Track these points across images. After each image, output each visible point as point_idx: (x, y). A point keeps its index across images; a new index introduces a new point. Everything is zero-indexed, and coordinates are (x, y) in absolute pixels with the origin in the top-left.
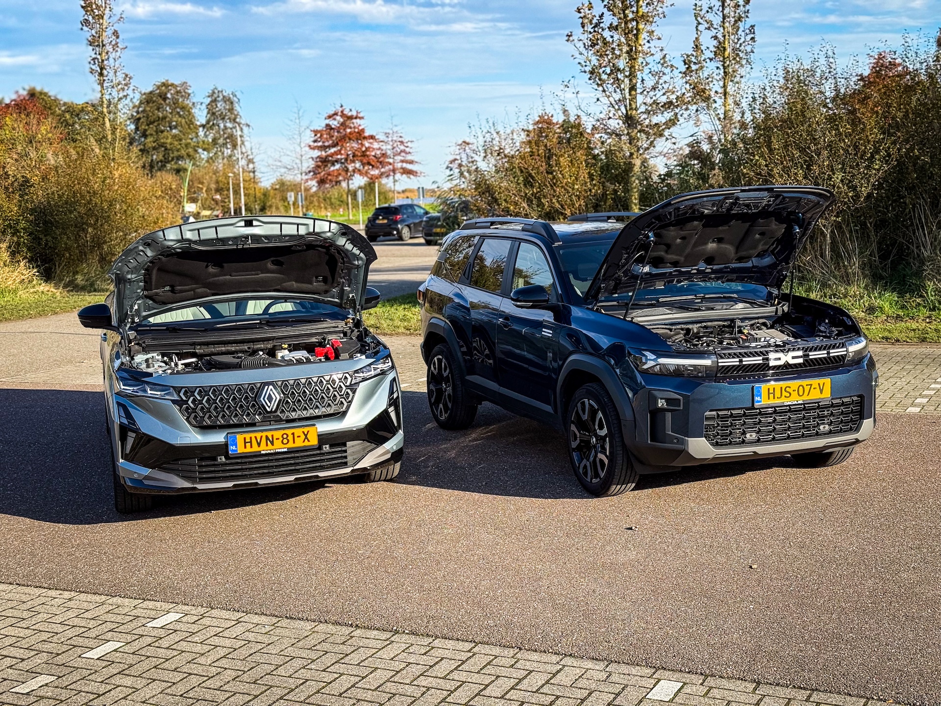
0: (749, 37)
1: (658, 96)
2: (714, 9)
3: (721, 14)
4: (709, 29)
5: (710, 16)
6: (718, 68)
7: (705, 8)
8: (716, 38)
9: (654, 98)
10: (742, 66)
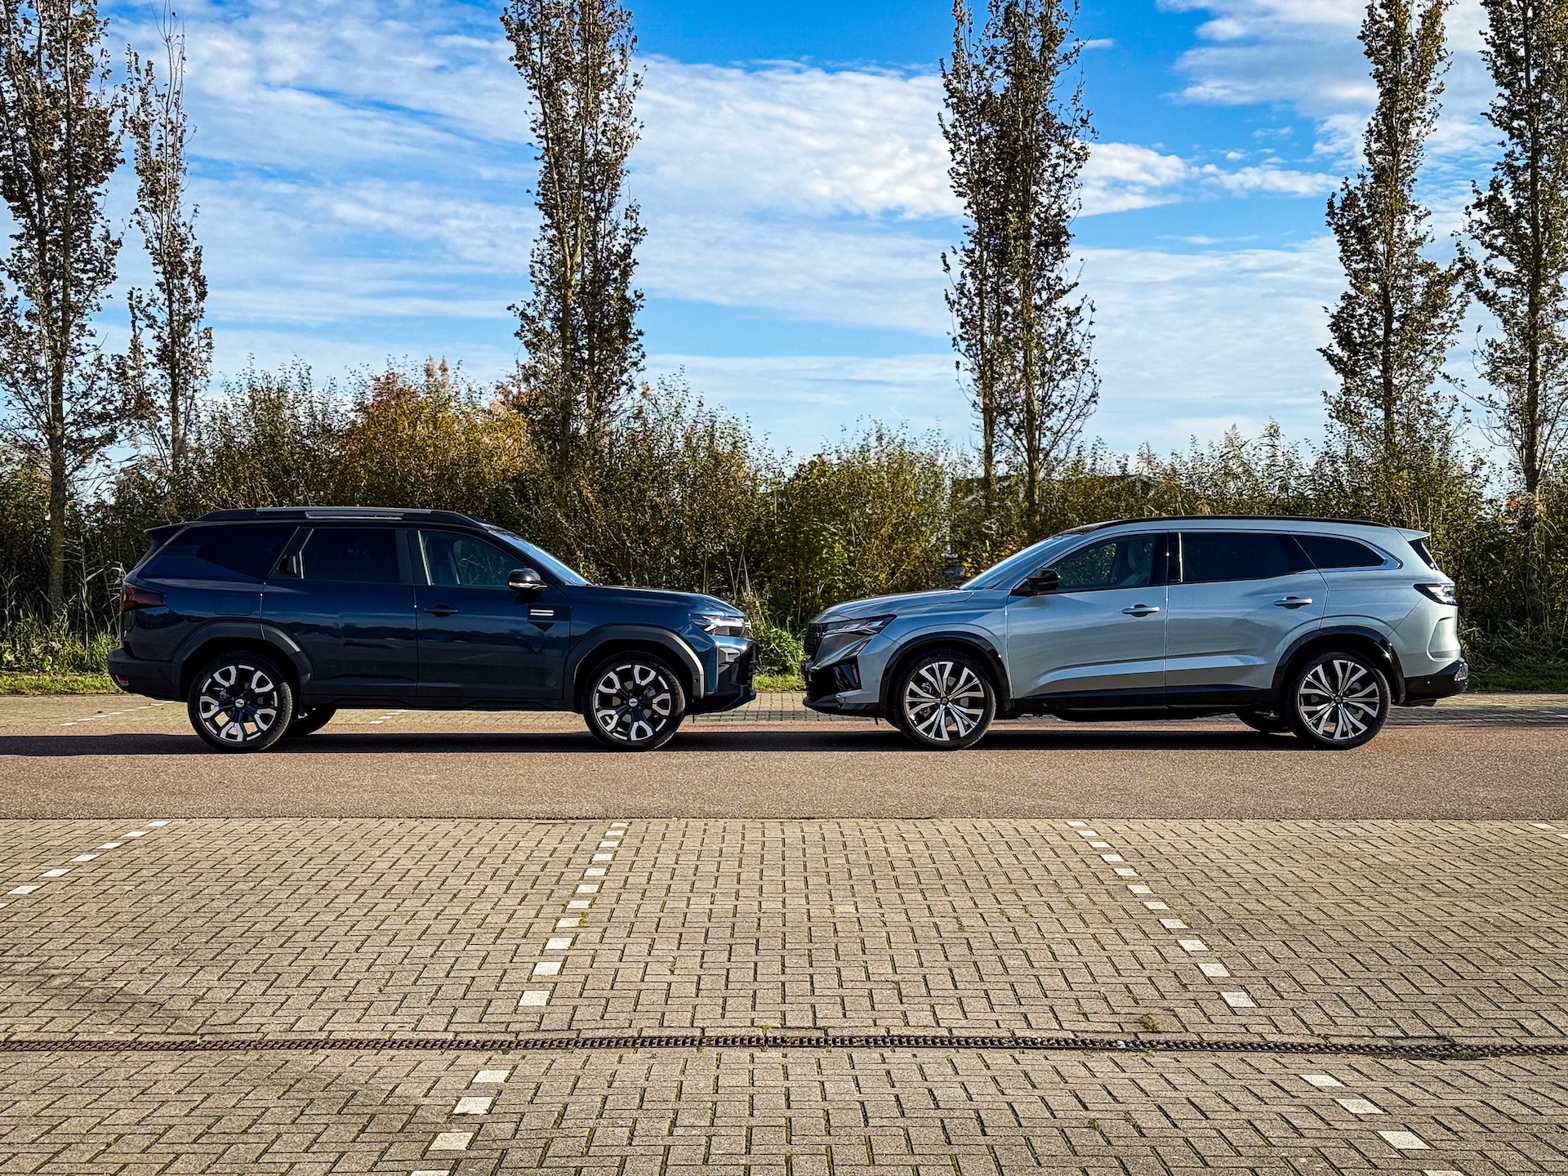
2: (158, 302)
3: (167, 310)
4: (150, 326)
5: (152, 310)
6: (162, 377)
7: (146, 301)
8: (159, 338)
9: (86, 407)
10: (196, 377)
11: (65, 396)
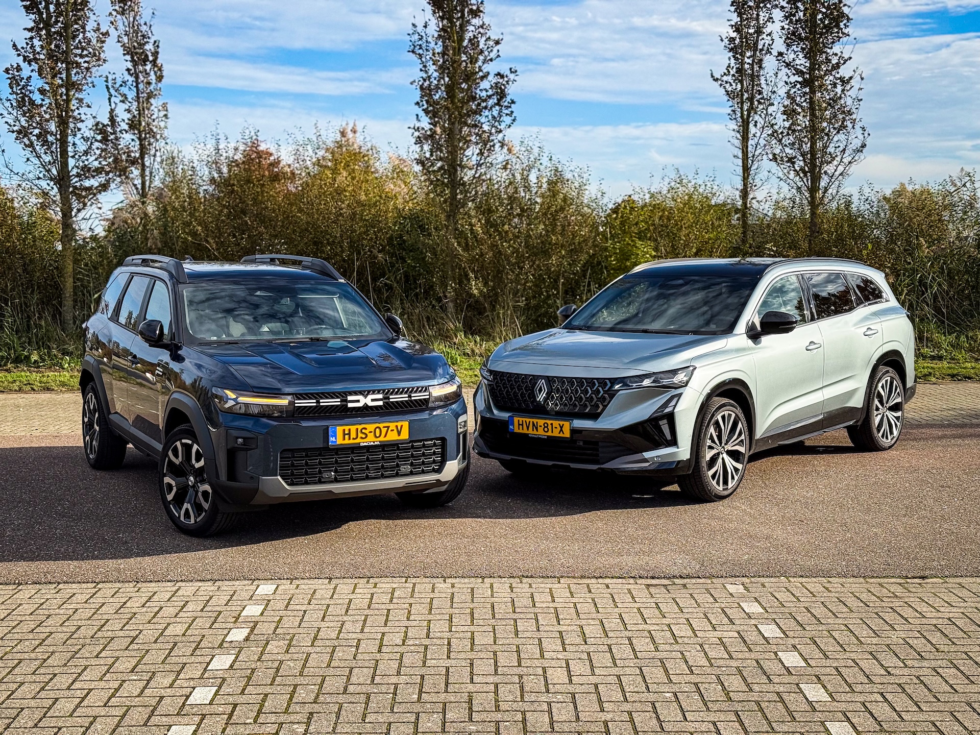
0: (162, 113)
1: (90, 161)
2: (128, 83)
3: (135, 89)
4: (123, 102)
5: (124, 90)
6: (133, 140)
7: (119, 83)
8: (129, 111)
9: (86, 163)
10: (157, 140)
11: (70, 154)
